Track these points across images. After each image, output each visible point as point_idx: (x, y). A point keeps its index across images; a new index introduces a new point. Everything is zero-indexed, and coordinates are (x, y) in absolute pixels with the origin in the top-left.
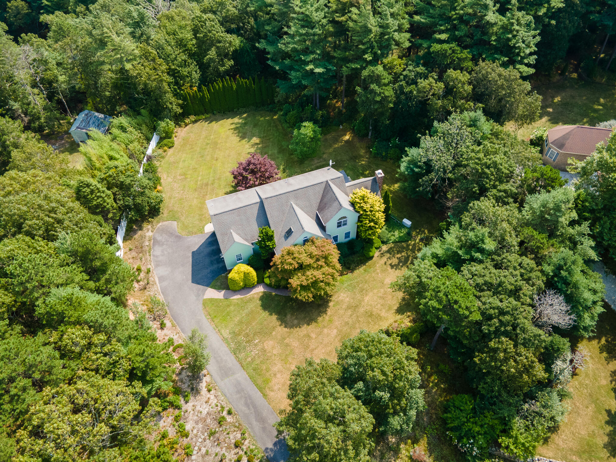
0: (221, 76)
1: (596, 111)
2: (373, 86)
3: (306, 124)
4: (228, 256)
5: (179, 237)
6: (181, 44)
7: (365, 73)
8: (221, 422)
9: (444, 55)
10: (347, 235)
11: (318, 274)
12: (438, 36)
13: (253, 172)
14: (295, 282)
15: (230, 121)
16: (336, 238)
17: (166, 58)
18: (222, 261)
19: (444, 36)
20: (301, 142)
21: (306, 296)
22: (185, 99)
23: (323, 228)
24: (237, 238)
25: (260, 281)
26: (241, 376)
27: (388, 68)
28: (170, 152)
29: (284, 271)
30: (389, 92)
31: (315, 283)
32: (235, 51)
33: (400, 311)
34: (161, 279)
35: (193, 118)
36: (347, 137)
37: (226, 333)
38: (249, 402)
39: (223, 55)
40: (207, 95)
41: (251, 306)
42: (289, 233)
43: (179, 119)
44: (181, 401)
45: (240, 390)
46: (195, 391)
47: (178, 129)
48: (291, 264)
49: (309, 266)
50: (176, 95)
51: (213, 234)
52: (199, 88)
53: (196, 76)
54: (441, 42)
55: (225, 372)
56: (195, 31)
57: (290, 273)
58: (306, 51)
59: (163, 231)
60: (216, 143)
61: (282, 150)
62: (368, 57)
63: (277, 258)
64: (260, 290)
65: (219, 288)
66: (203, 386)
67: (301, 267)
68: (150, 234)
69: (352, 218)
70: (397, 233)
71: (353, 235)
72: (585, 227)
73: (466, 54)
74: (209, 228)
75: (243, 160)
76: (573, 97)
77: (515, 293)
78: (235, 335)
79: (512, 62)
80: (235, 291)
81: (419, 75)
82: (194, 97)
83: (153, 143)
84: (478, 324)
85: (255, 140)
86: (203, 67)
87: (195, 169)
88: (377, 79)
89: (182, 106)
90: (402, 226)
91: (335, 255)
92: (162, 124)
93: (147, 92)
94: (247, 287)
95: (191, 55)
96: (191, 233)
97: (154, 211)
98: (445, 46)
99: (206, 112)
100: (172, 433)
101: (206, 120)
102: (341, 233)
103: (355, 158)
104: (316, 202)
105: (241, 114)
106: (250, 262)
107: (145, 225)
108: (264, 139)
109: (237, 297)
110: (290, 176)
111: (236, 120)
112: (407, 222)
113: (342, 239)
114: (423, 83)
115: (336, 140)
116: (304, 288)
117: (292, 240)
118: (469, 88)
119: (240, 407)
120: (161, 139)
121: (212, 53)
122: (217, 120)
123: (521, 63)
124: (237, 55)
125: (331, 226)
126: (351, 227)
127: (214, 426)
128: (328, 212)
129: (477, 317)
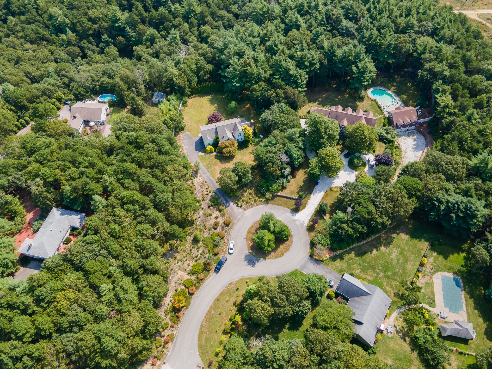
0: (205, 81)
1: (335, 101)
2: (254, 92)
3: (233, 102)
4: (206, 143)
5: (191, 137)
6: (191, 70)
7: (251, 88)
8: (203, 184)
9: (277, 83)
10: (242, 139)
11: (231, 149)
12: (275, 77)
13: (214, 118)
14: (224, 151)
15: (207, 97)
16: (238, 140)
17: (186, 75)
18: (204, 144)
19: (277, 77)
20: (231, 108)
21: (227, 155)
22: (192, 89)
23: (234, 136)
24: (209, 138)
25: (215, 151)
26: (209, 174)
27: (260, 86)
28: (186, 108)
29: (221, 148)
30: (259, 94)
31: (230, 151)
32: (210, 71)
33: (254, 161)
34: (186, 149)
35: (194, 95)
36: (248, 106)
37: (205, 164)
38: (210, 180)
39: (206, 73)
40: (200, 87)
41: (212, 158)
42: (224, 137)
43: (189, 96)
44: (193, 178)
45: (208, 177)
46: (196, 177)
47: (189, 100)
48: (223, 146)
49: (228, 147)
50: (189, 87)
51: (201, 137)
52: (197, 85)
53: (196, 80)
54: (276, 79)
55: (204, 173)
56: (197, 64)
57: (223, 148)
58: (234, 78)
59: (186, 135)
60: (202, 106)
61: (225, 110)
62: (253, 82)
63: (220, 144)
64: (215, 153)
65: (203, 152)
66: (198, 176)
67: (226, 147)
68: (182, 136)
69: (243, 134)
70: (257, 139)
71: (243, 139)
72: (300, 139)
73: (283, 83)
74: (200, 135)
75: (212, 113)
76: (330, 95)
77: (274, 153)
78: (207, 165)
79: (297, 87)
80: (208, 153)
81: (268, 90)
82: (195, 88)
83: (181, 105)
84: (265, 160)
85: (216, 105)
86: (198, 77)
87: (195, 115)
88: (255, 90)
89: (191, 92)
90: (260, 137)
91: (236, 144)
92: (184, 98)
93: (179, 87)
94: (211, 152)
95: (194, 73)
96: (194, 136)
97: (183, 129)
98: (277, 80)
99: (199, 93)
100: (191, 185)
101: (199, 96)
102: (239, 138)
103: (250, 114)
104: (232, 129)
105: (211, 95)
106: (212, 145)
107: (180, 133)
108: (219, 105)
109: (208, 155)
110: (227, 119)
111: (210, 97)
112: (261, 136)
113: (240, 140)
114: (269, 93)
115: (244, 107)
116: (227, 152)
117: (224, 139)
118: (283, 95)
119: (208, 181)
120: (183, 104)
121: (202, 73)
122: (203, 97)
123: (300, 87)
124: (211, 73)
125: (236, 136)
126: (242, 137)
127: (201, 185)
128: (235, 132)
129: (265, 158)
